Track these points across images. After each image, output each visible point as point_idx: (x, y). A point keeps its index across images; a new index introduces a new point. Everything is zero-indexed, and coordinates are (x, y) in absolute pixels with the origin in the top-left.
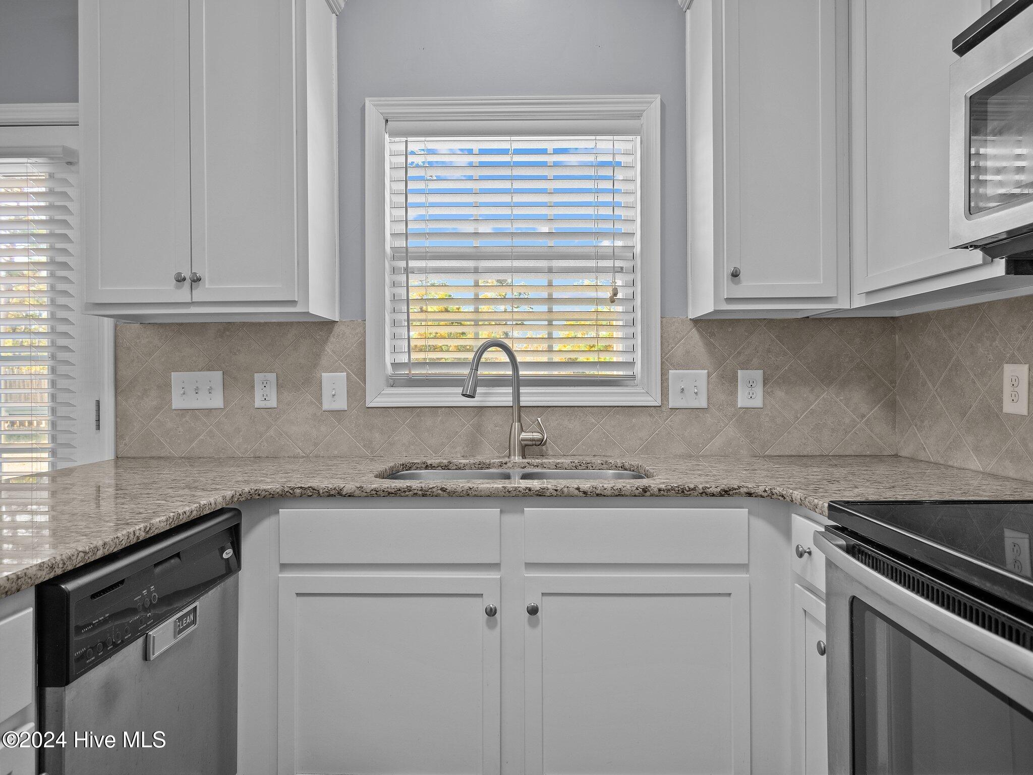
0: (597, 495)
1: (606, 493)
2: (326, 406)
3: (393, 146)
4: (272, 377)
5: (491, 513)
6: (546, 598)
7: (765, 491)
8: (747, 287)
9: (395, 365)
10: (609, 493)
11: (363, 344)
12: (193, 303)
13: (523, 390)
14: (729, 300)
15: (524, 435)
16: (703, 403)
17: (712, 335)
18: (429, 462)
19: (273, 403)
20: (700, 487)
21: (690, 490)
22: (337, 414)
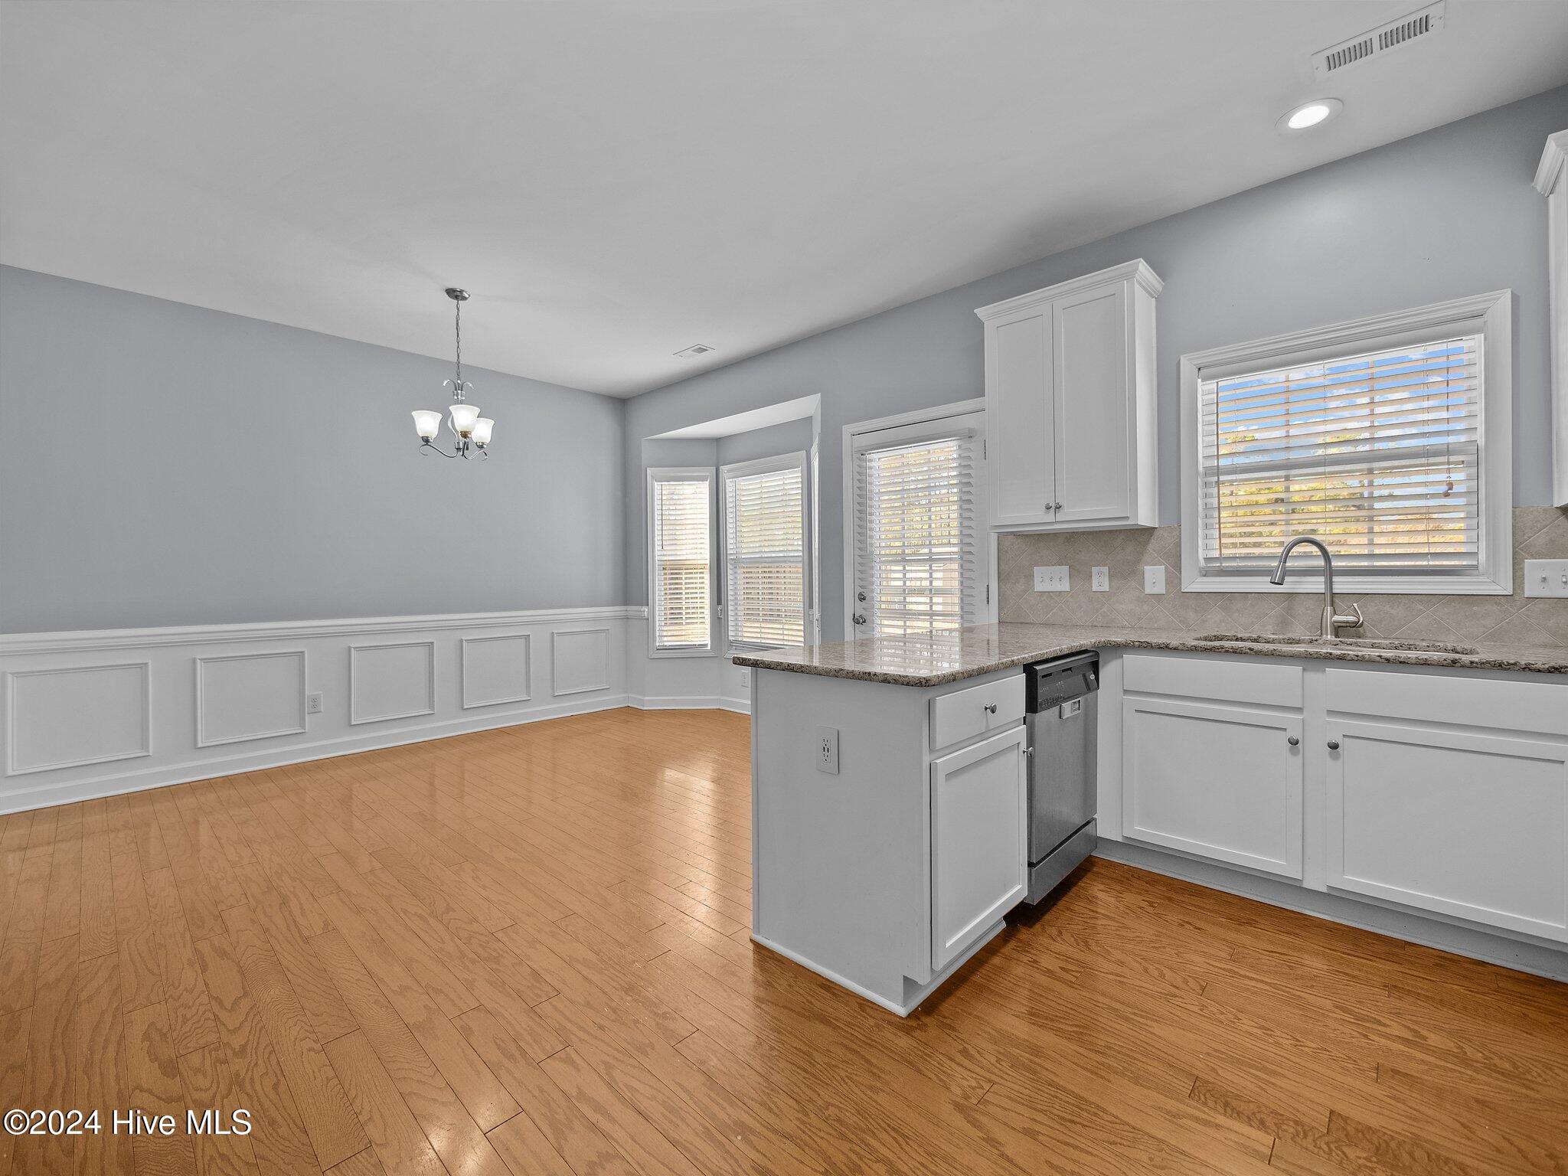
0: (1401, 662)
1: (1410, 661)
2: (1149, 590)
3: (1205, 390)
4: (1105, 569)
5: (1294, 671)
6: (1346, 739)
9: (1207, 559)
10: (1414, 662)
11: (1178, 545)
12: (1056, 522)
13: (1335, 579)
15: (1336, 618)
18: (1239, 636)
19: (1106, 588)
21: (1511, 664)
22: (1158, 597)
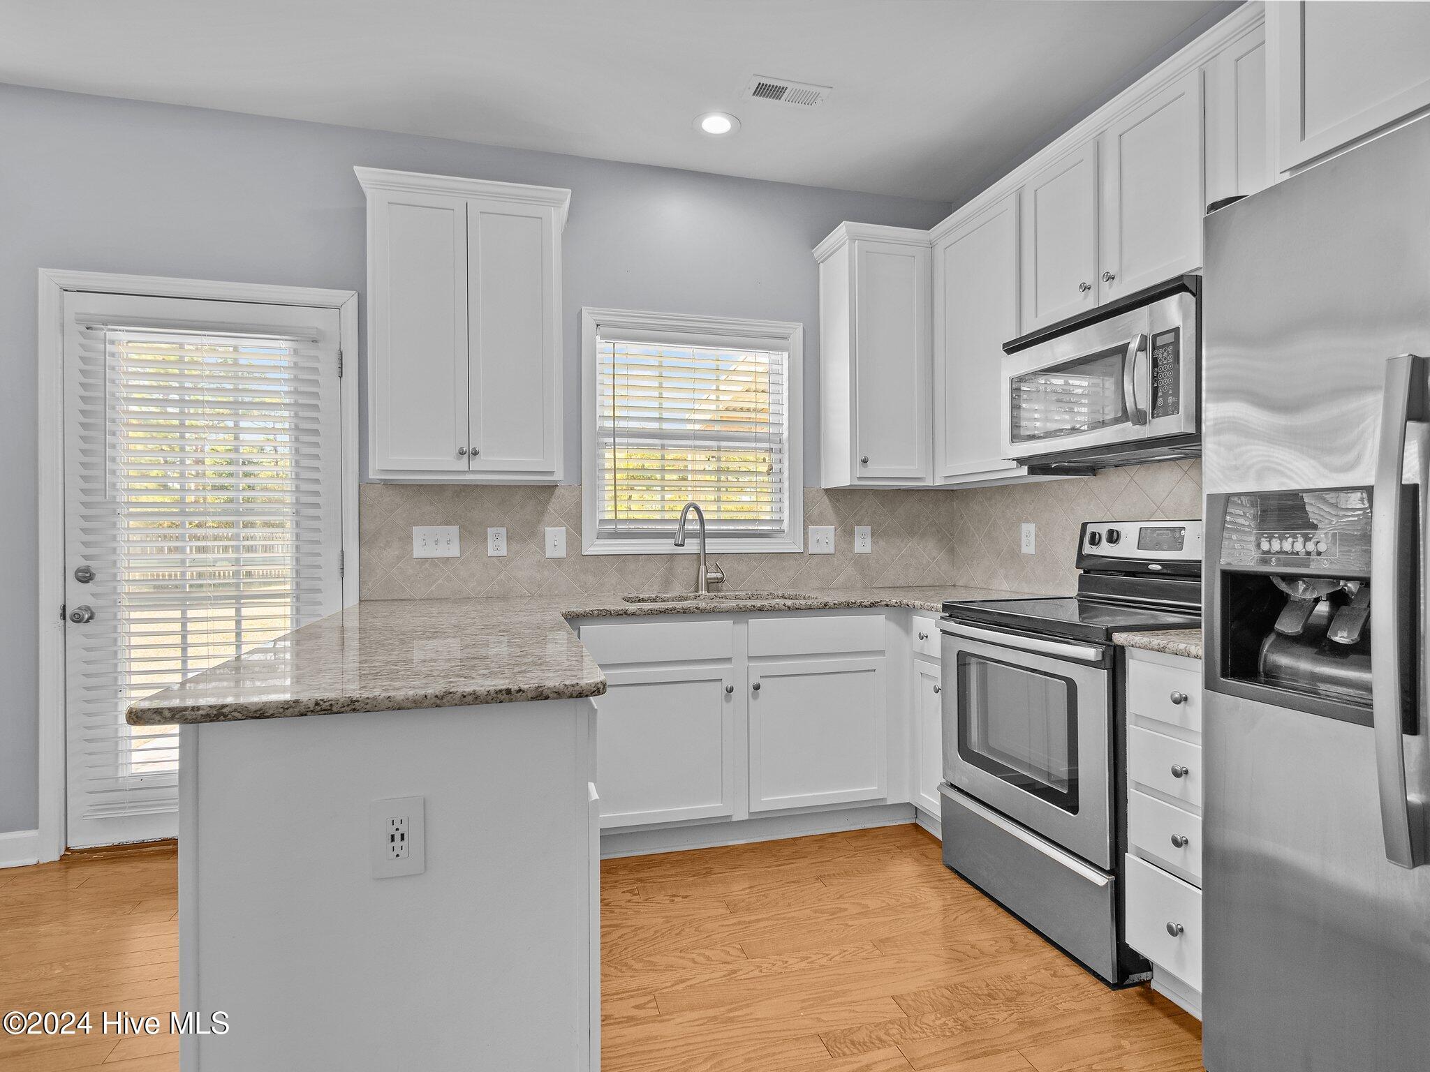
1: (802, 607)
2: (550, 553)
3: (603, 346)
4: (503, 530)
5: (725, 625)
6: (764, 679)
7: (897, 603)
8: (874, 469)
9: (603, 521)
11: (580, 504)
12: (470, 472)
13: (707, 541)
14: (860, 478)
15: (709, 575)
16: (833, 551)
17: (838, 500)
18: (641, 597)
19: (503, 552)
20: (858, 601)
21: (853, 603)
22: (558, 561)
